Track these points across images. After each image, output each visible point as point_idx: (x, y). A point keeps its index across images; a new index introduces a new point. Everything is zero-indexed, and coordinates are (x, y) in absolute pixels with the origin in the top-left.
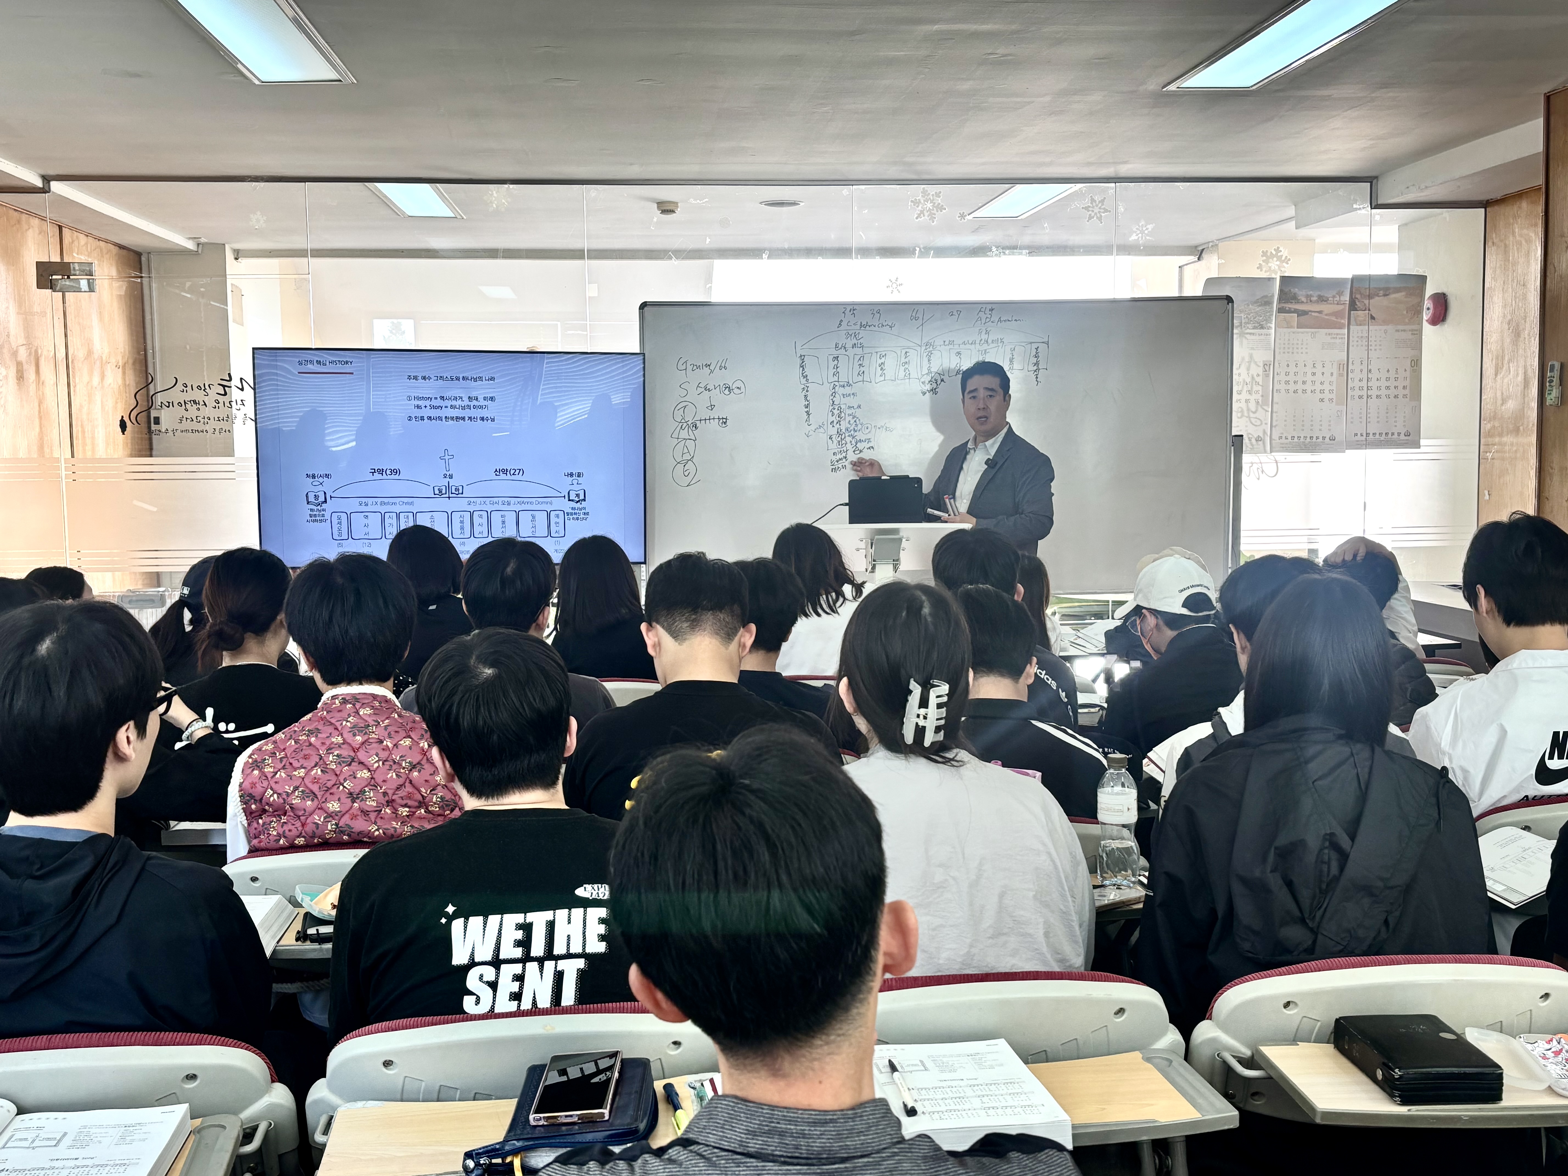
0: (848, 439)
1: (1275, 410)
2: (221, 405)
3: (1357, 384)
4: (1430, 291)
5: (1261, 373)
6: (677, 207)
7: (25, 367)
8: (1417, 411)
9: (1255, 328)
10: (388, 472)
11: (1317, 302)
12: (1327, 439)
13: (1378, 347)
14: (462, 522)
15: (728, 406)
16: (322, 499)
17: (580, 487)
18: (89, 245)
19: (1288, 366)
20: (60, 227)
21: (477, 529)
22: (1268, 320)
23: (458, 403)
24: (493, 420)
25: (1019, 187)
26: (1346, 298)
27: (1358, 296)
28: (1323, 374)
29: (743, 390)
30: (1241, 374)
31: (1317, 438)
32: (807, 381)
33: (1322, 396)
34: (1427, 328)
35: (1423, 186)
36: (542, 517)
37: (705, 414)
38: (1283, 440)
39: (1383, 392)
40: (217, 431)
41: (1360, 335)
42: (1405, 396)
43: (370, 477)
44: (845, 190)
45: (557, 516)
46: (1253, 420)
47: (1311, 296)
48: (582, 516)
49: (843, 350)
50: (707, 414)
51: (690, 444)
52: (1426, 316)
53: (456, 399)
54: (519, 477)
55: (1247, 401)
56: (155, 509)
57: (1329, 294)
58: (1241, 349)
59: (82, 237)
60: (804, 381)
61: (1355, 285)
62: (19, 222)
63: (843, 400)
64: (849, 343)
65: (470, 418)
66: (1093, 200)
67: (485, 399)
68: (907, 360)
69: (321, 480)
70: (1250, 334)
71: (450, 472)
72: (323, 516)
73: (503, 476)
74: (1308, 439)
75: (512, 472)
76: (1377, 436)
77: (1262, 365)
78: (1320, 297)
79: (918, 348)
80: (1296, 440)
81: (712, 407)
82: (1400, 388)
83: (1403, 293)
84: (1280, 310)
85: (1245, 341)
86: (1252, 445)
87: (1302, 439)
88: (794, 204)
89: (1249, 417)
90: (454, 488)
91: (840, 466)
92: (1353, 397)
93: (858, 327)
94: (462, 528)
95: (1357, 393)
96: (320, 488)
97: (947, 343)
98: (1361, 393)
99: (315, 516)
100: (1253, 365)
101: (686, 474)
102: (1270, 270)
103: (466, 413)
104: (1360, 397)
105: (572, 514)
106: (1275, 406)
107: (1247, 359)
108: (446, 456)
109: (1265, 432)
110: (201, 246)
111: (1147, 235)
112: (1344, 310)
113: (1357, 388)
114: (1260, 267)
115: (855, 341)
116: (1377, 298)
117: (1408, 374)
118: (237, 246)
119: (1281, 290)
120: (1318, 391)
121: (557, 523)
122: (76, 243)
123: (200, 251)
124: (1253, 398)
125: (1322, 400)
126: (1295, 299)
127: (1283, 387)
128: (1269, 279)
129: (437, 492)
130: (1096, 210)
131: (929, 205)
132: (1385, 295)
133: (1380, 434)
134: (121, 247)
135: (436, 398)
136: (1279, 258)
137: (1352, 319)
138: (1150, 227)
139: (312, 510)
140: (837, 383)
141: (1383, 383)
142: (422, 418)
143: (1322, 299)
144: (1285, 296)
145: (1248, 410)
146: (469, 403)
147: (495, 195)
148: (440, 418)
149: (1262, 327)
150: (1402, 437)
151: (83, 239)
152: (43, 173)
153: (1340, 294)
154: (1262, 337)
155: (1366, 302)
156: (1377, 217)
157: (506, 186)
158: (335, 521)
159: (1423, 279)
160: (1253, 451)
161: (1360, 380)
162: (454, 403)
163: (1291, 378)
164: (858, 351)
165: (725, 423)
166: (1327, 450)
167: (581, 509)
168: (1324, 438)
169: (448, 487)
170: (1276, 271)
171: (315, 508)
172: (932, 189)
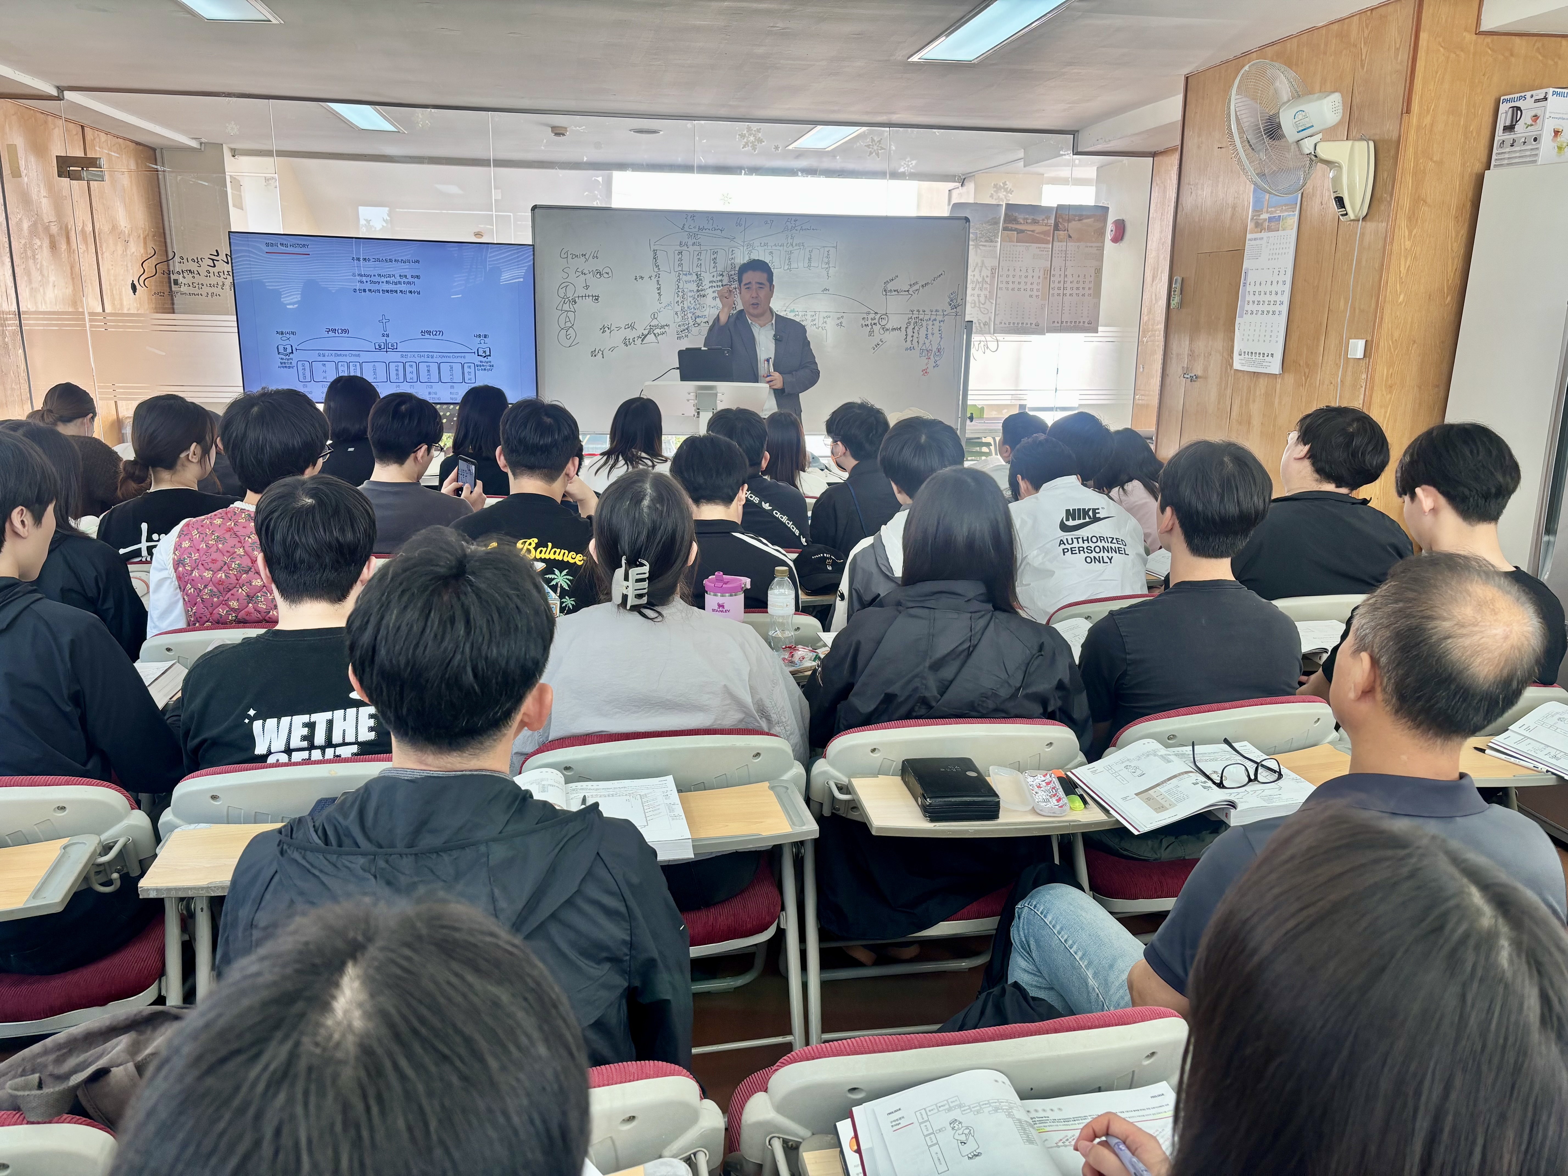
0: (690, 315)
1: (998, 303)
2: (212, 274)
3: (1056, 285)
4: (1111, 219)
5: (989, 275)
6: (567, 131)
7: (57, 238)
8: (1097, 306)
9: (986, 241)
10: (340, 331)
11: (1030, 223)
12: (1033, 325)
13: (1072, 259)
14: (397, 370)
15: (598, 286)
16: (289, 350)
17: (486, 346)
18: (109, 142)
19: (1009, 270)
20: (83, 127)
21: (409, 376)
22: (996, 236)
23: (392, 279)
24: (419, 293)
25: (819, 127)
26: (1052, 221)
27: (1060, 220)
28: (1033, 277)
29: (610, 274)
30: (973, 275)
31: (1027, 324)
32: (659, 269)
33: (1031, 293)
34: (1108, 244)
35: (1107, 140)
36: (457, 368)
37: (581, 292)
38: (1003, 325)
39: (1075, 292)
40: (210, 294)
41: (1060, 249)
42: (1090, 295)
43: (326, 334)
44: (689, 124)
45: (469, 367)
46: (982, 310)
47: (1027, 219)
48: (488, 368)
49: (685, 248)
50: (583, 292)
51: (571, 315)
52: (1109, 236)
53: (389, 276)
54: (440, 337)
55: (979, 296)
56: (164, 354)
57: (1040, 218)
58: (974, 257)
59: (102, 135)
60: (656, 270)
61: (1059, 212)
62: (46, 122)
63: (686, 286)
64: (690, 242)
65: (401, 291)
66: (873, 140)
67: (412, 277)
68: (733, 256)
69: (288, 336)
70: (983, 245)
71: (387, 333)
72: (291, 363)
73: (427, 336)
74: (1020, 325)
75: (434, 333)
76: (1069, 324)
77: (990, 269)
78: (1033, 219)
79: (741, 248)
80: (1012, 325)
81: (587, 287)
82: (1087, 288)
83: (1093, 219)
84: (1005, 229)
85: (979, 251)
86: (981, 328)
87: (1016, 325)
88: (655, 132)
89: (979, 307)
90: (390, 344)
91: (683, 335)
92: (1053, 294)
93: (697, 230)
94: (397, 375)
95: (1056, 291)
96: (288, 342)
97: (762, 245)
98: (1059, 292)
99: (285, 363)
100: (984, 268)
101: (568, 337)
102: (999, 198)
103: (398, 287)
104: (1059, 295)
105: (480, 366)
106: (998, 299)
107: (980, 265)
108: (384, 321)
109: (990, 319)
110: (203, 145)
111: (911, 168)
112: (1049, 230)
113: (1056, 288)
114: (992, 196)
115: (694, 240)
116: (1074, 222)
117: (1092, 279)
118: (233, 146)
119: (1006, 214)
120: (1028, 290)
121: (469, 373)
122: (97, 140)
123: (203, 149)
124: (982, 293)
125: (1031, 296)
126: (1015, 220)
127: (1004, 286)
128: (998, 205)
129: (377, 347)
130: (875, 148)
131: (752, 138)
132: (1079, 220)
133: (1071, 322)
134: (138, 143)
135: (374, 276)
136: (1006, 190)
137: (1055, 237)
138: (914, 162)
139: (282, 359)
140: (681, 272)
141: (1075, 285)
142: (365, 291)
143: (1035, 222)
144: (1009, 218)
145: (979, 302)
146: (400, 280)
147: (420, 116)
148: (379, 291)
149: (992, 242)
150: (1086, 325)
151: (103, 137)
152: (58, 85)
153: (1048, 218)
154: (991, 248)
155: (1066, 224)
156: (1077, 162)
157: (429, 110)
158: (300, 368)
159: (1106, 209)
160: (981, 332)
161: (1059, 282)
162: (388, 279)
163: (1011, 279)
164: (697, 248)
165: (597, 300)
166: (1033, 333)
167: (487, 363)
168: (1031, 324)
169: (386, 344)
170: (1003, 199)
171: (284, 357)
172: (754, 126)
